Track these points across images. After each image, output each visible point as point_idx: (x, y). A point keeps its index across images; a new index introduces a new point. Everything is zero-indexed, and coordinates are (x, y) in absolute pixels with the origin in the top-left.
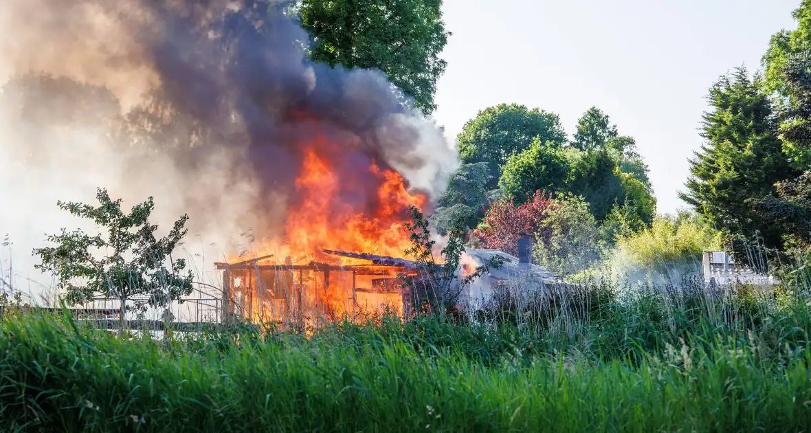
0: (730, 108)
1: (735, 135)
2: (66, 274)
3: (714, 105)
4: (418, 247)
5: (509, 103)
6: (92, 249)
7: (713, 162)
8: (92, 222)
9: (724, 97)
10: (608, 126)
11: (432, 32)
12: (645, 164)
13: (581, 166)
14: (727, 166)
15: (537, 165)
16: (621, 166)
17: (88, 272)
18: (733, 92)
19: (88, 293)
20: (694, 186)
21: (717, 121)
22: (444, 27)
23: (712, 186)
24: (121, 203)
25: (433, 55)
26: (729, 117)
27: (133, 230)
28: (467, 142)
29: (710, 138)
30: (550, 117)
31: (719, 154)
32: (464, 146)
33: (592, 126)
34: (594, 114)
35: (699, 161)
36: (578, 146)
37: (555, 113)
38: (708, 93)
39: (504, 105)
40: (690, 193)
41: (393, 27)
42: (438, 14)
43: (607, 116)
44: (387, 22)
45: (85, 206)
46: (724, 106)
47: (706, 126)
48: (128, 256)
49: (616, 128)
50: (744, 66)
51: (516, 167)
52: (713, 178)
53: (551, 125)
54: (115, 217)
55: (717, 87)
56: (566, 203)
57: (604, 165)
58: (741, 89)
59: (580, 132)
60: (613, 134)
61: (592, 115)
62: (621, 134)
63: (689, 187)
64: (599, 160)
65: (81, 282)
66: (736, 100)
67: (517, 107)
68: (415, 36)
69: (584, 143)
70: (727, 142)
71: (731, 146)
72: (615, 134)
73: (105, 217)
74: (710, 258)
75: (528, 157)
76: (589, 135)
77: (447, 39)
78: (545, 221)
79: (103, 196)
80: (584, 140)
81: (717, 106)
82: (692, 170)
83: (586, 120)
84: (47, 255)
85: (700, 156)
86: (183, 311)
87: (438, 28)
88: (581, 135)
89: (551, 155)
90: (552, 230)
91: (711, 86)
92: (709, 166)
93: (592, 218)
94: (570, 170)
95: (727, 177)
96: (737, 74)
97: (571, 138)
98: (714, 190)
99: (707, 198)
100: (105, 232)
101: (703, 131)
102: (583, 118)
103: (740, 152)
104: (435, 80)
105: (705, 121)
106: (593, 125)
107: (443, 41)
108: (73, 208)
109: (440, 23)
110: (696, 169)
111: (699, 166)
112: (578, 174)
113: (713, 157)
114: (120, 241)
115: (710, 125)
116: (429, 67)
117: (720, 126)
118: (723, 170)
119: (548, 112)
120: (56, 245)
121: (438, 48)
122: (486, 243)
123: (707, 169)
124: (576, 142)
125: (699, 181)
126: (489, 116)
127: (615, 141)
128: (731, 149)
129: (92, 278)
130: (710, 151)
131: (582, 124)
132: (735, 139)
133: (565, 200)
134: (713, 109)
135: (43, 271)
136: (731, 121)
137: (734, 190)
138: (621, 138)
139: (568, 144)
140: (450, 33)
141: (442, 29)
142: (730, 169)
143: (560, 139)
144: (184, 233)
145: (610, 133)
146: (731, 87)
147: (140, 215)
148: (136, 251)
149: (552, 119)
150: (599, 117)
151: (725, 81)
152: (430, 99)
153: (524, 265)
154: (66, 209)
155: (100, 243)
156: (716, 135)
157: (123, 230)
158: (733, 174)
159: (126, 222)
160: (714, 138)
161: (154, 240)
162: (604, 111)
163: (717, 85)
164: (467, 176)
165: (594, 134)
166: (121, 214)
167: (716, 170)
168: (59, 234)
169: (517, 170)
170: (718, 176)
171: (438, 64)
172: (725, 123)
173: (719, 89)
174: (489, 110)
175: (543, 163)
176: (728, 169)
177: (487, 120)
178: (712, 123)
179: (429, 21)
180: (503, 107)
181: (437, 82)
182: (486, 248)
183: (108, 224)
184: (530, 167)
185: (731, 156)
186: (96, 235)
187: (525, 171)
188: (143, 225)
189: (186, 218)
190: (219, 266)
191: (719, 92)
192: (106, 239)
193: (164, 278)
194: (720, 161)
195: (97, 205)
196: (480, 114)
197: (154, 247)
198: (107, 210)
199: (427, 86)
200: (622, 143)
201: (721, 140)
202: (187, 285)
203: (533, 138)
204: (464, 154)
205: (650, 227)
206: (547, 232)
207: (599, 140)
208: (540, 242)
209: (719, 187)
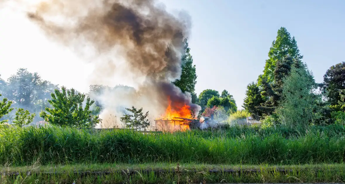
2: (126, 122)
4: (192, 116)
5: (209, 89)
6: (131, 117)
8: (131, 112)
12: (235, 100)
16: (230, 101)
17: (130, 122)
19: (130, 126)
20: (244, 104)
24: (136, 109)
27: (139, 114)
28: (201, 96)
29: (247, 95)
33: (225, 93)
34: (225, 91)
35: (245, 100)
36: (222, 97)
37: (216, 90)
38: (247, 87)
40: (244, 106)
42: (195, 73)
45: (130, 109)
46: (250, 89)
48: (138, 119)
49: (229, 93)
51: (210, 101)
57: (227, 101)
58: (253, 86)
60: (229, 95)
62: (230, 95)
65: (129, 123)
66: (252, 88)
68: (191, 77)
70: (251, 96)
74: (248, 118)
75: (212, 99)
78: (216, 111)
79: (133, 107)
84: (123, 119)
86: (148, 129)
87: (195, 75)
88: (223, 95)
89: (217, 99)
91: (247, 85)
93: (225, 111)
94: (220, 102)
96: (252, 83)
97: (221, 95)
99: (247, 107)
100: (133, 114)
102: (223, 92)
103: (253, 98)
105: (246, 92)
108: (128, 109)
110: (245, 101)
112: (222, 102)
114: (136, 116)
116: (193, 82)
118: (250, 101)
120: (124, 117)
121: (195, 79)
123: (247, 101)
125: (246, 103)
130: (247, 98)
133: (220, 107)
134: (248, 90)
135: (122, 122)
137: (252, 105)
140: (197, 76)
143: (219, 96)
144: (148, 114)
146: (251, 85)
147: (140, 111)
149: (217, 92)
152: (194, 88)
153: (212, 120)
157: (137, 114)
158: (252, 102)
162: (227, 90)
164: (201, 103)
165: (225, 95)
166: (136, 111)
167: (249, 101)
168: (125, 115)
171: (195, 82)
172: (250, 92)
174: (205, 90)
175: (215, 100)
176: (251, 101)
177: (205, 92)
178: (248, 92)
179: (193, 74)
181: (195, 85)
182: (205, 116)
185: (251, 99)
187: (212, 102)
188: (141, 113)
189: (148, 112)
190: (155, 120)
191: (249, 86)
192: (134, 115)
193: (144, 123)
194: (249, 99)
195: (132, 109)
196: (203, 91)
197: (142, 117)
198: (134, 110)
199: (193, 86)
200: (230, 96)
201: (249, 95)
202: (149, 124)
203: (213, 96)
204: (200, 99)
205: (236, 112)
206: (216, 114)
207: (226, 96)
208: (215, 115)
209: (249, 104)
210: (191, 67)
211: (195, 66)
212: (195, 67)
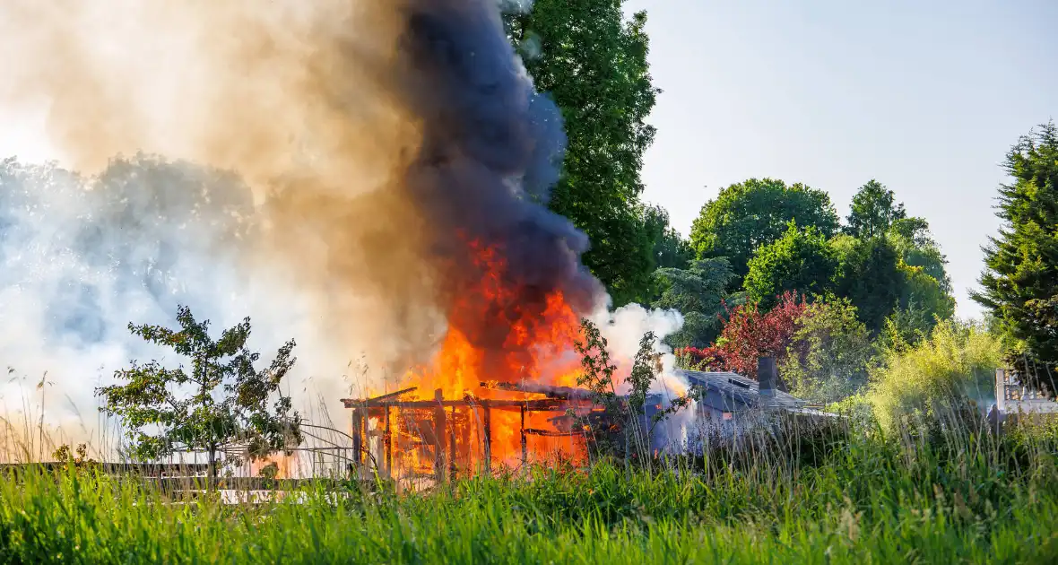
0: (1034, 179)
1: (1041, 214)
2: (139, 419)
3: (1013, 175)
4: (593, 374)
5: (760, 179)
6: (171, 387)
7: (1013, 250)
8: (170, 350)
9: (1026, 163)
10: (892, 205)
11: (635, 90)
12: (942, 253)
13: (852, 258)
14: (1032, 255)
15: (794, 258)
16: (909, 257)
17: (167, 418)
18: (1038, 157)
19: (165, 446)
20: (989, 282)
21: (1018, 196)
22: (651, 82)
23: (1013, 283)
24: (208, 325)
25: (638, 120)
26: (1033, 191)
27: (225, 360)
28: (706, 230)
29: (1010, 218)
30: (815, 194)
31: (1022, 239)
32: (702, 235)
33: (871, 205)
34: (873, 189)
35: (995, 249)
36: (852, 232)
37: (823, 190)
38: (1006, 159)
39: (754, 180)
40: (985, 292)
41: (583, 85)
42: (643, 66)
43: (891, 192)
44: (576, 78)
45: (162, 330)
46: (1026, 176)
47: (1004, 203)
48: (219, 394)
49: (904, 208)
50: (1052, 122)
51: (766, 262)
52: (1014, 271)
53: (819, 205)
54: (200, 344)
55: (1017, 152)
56: (826, 308)
57: (884, 255)
58: (1050, 154)
59: (855, 213)
60: (901, 215)
61: (871, 191)
62: (909, 216)
63: (983, 284)
64: (875, 251)
65: (153, 430)
66: (1041, 167)
67: (771, 183)
68: (613, 95)
69: (861, 227)
70: (1032, 223)
71: (1037, 228)
72: (903, 214)
73: (188, 344)
74: (1005, 378)
75: (782, 247)
76: (867, 217)
77: (655, 98)
78: (798, 333)
79: (185, 316)
80: (860, 224)
81: (1018, 176)
82: (987, 261)
83: (863, 198)
84: (115, 396)
85: (998, 243)
86: (300, 465)
87: (644, 84)
88: (855, 218)
89: (812, 245)
90: (809, 344)
91: (1009, 150)
92: (1009, 256)
93: (863, 327)
94: (837, 264)
95: (1033, 270)
96: (1043, 133)
97: (844, 222)
98: (1016, 287)
99: (1007, 298)
100: (187, 364)
101: (1001, 210)
102: (859, 195)
103: (1050, 235)
104: (640, 152)
105: (1002, 196)
106: (872, 203)
107: (650, 101)
108: (148, 333)
109: (646, 77)
110: (992, 261)
111: (996, 255)
112: (848, 269)
113: (1013, 243)
114: (210, 375)
115: (1009, 201)
116: (633, 135)
117: (1023, 203)
118: (1026, 261)
119: (814, 188)
120: (124, 383)
121: (645, 110)
122: (724, 364)
123: (1005, 259)
124: (850, 226)
125: (996, 275)
126: (734, 196)
127: (901, 224)
128: (1037, 233)
129: (168, 424)
130: (1009, 236)
131: (858, 202)
132: (1042, 219)
133: (825, 303)
134: (1012, 181)
135: (110, 415)
136: (1036, 196)
137: (1042, 286)
138: (908, 220)
139: (840, 230)
140: (659, 90)
141: (648, 85)
142: (1036, 259)
143: (828, 224)
144: (291, 363)
145: (895, 213)
146: (1036, 151)
147: (234, 339)
148: (228, 388)
149: (821, 198)
150: (879, 192)
151: (1027, 143)
152: (635, 176)
153: (765, 392)
154: (138, 333)
155: (182, 379)
156: (1017, 214)
157: (211, 361)
158: (1039, 265)
159: (214, 351)
160: (1014, 219)
161: (253, 373)
162: (887, 185)
163: (1018, 148)
164: (702, 275)
165: (874, 216)
166: (209, 340)
167: (1018, 261)
168: (129, 368)
169: (767, 265)
170: (1020, 268)
171: (644, 132)
172: (1028, 199)
173: (1019, 154)
174: (734, 188)
175: (802, 256)
176: (1034, 259)
177: (731, 201)
178: (1012, 199)
179: (631, 76)
180: (752, 183)
181: (643, 154)
182: (724, 370)
183: (192, 353)
184: (785, 262)
185: (1037, 241)
186: (176, 368)
187: (779, 267)
188: (239, 353)
189: (292, 344)
190: (348, 403)
191: (1019, 158)
192: (189, 370)
193: (263, 423)
194: (1023, 248)
195: (177, 328)
196: (723, 193)
197: (252, 382)
198: (190, 334)
199: (631, 162)
200: (911, 227)
201: (1024, 221)
202: (295, 431)
203: (791, 224)
204: (702, 247)
205: (929, 337)
206: (803, 347)
207: (881, 224)
208: (793, 359)
209: (1021, 283)
210: (615, 28)
211: (641, 17)
212: (646, 29)
